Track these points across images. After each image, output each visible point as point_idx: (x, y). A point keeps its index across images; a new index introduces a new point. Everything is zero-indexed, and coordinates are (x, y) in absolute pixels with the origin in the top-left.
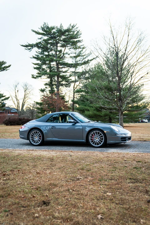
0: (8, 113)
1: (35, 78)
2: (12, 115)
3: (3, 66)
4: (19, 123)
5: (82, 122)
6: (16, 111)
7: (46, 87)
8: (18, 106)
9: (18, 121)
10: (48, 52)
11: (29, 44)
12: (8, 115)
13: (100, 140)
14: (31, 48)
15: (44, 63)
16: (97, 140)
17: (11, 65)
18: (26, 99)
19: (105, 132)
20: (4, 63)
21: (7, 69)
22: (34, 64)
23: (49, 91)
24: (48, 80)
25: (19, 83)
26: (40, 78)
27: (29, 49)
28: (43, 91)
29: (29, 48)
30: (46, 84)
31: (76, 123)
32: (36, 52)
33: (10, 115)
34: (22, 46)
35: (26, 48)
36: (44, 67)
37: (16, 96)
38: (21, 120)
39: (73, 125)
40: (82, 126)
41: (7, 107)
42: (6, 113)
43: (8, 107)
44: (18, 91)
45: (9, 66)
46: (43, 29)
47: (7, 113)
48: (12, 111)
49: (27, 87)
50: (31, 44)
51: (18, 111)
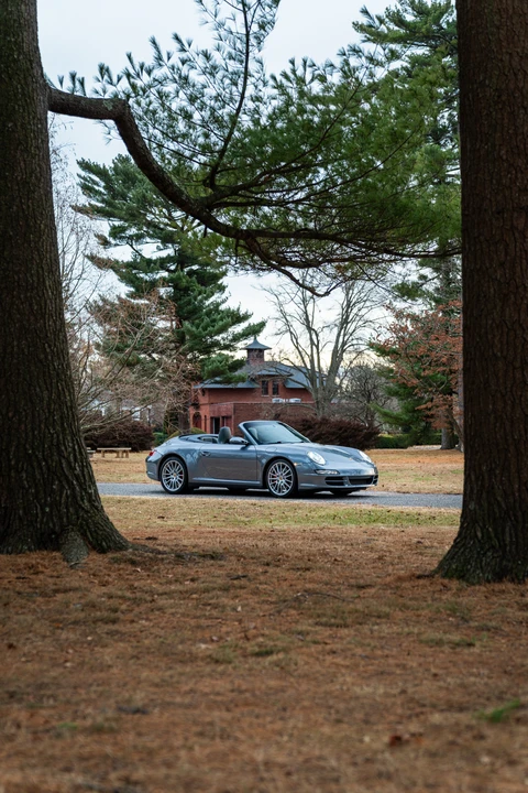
0: (276, 392)
2: (292, 401)
5: (259, 443)
6: (306, 383)
7: (423, 277)
8: (312, 361)
12: (274, 401)
13: (286, 481)
16: (281, 481)
18: (351, 327)
19: (295, 464)
23: (437, 289)
28: (409, 292)
31: (248, 445)
33: (282, 401)
37: (306, 312)
38: (310, 427)
39: (243, 449)
40: (256, 451)
41: (270, 364)
42: (267, 393)
43: (273, 364)
46: (397, 19)
47: (270, 390)
48: (291, 385)
51: (313, 381)
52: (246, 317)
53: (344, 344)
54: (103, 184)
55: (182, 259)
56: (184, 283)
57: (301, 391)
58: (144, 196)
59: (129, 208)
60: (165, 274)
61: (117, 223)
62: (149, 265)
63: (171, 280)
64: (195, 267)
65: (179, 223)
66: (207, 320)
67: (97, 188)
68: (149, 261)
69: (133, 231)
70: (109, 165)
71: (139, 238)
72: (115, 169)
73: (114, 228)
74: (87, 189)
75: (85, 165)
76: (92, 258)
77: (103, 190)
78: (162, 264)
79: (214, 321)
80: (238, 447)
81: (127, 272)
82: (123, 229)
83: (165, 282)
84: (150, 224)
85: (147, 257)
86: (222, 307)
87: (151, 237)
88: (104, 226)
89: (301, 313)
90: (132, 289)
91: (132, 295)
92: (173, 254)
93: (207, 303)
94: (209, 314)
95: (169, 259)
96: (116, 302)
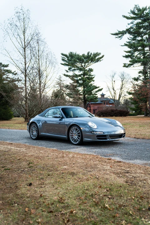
0: (107, 104)
1: (127, 67)
2: (110, 106)
3: (97, 58)
4: (111, 114)
6: (113, 102)
7: (139, 76)
9: (110, 112)
10: (142, 37)
11: (119, 32)
12: (107, 106)
13: (78, 137)
14: (121, 36)
15: (136, 50)
16: (76, 137)
17: (104, 55)
18: (123, 89)
19: (81, 128)
20: (99, 54)
21: (101, 60)
22: (126, 52)
23: (143, 79)
24: (141, 68)
25: (116, 73)
26: (132, 66)
27: (120, 37)
28: (136, 79)
29: (120, 35)
30: (140, 72)
32: (128, 39)
33: (108, 106)
34: (112, 34)
35: (116, 36)
36: (136, 53)
38: (113, 111)
40: (65, 121)
41: (105, 98)
43: (107, 98)
44: (114, 81)
45: (103, 56)
46: (133, 13)
47: (106, 104)
48: (110, 102)
49: (124, 76)
50: (121, 31)
51: (115, 101)
52: (99, 87)
53: (121, 93)
54: (67, 58)
55: (84, 74)
56: (84, 79)
57: (112, 104)
58: (75, 60)
59: (72, 63)
60: (80, 78)
61: (70, 67)
62: (76, 76)
63: (81, 79)
64: (87, 76)
65: (84, 66)
66: (89, 88)
67: (65, 59)
68: (77, 75)
69: (73, 68)
70: (68, 54)
71: (75, 70)
72: (69, 55)
73: (69, 68)
74: (63, 60)
75: (62, 54)
76: (65, 75)
77: (67, 60)
78: (80, 76)
79: (91, 88)
80: (58, 119)
81: (72, 77)
82: (71, 68)
83: (80, 80)
84: (77, 67)
85: (76, 74)
86: (93, 85)
87: (77, 70)
88: (67, 68)
89: (112, 87)
90: (74, 82)
91: (73, 83)
92: (82, 73)
93: (89, 84)
94: (90, 86)
95: (82, 74)
96: (70, 85)
